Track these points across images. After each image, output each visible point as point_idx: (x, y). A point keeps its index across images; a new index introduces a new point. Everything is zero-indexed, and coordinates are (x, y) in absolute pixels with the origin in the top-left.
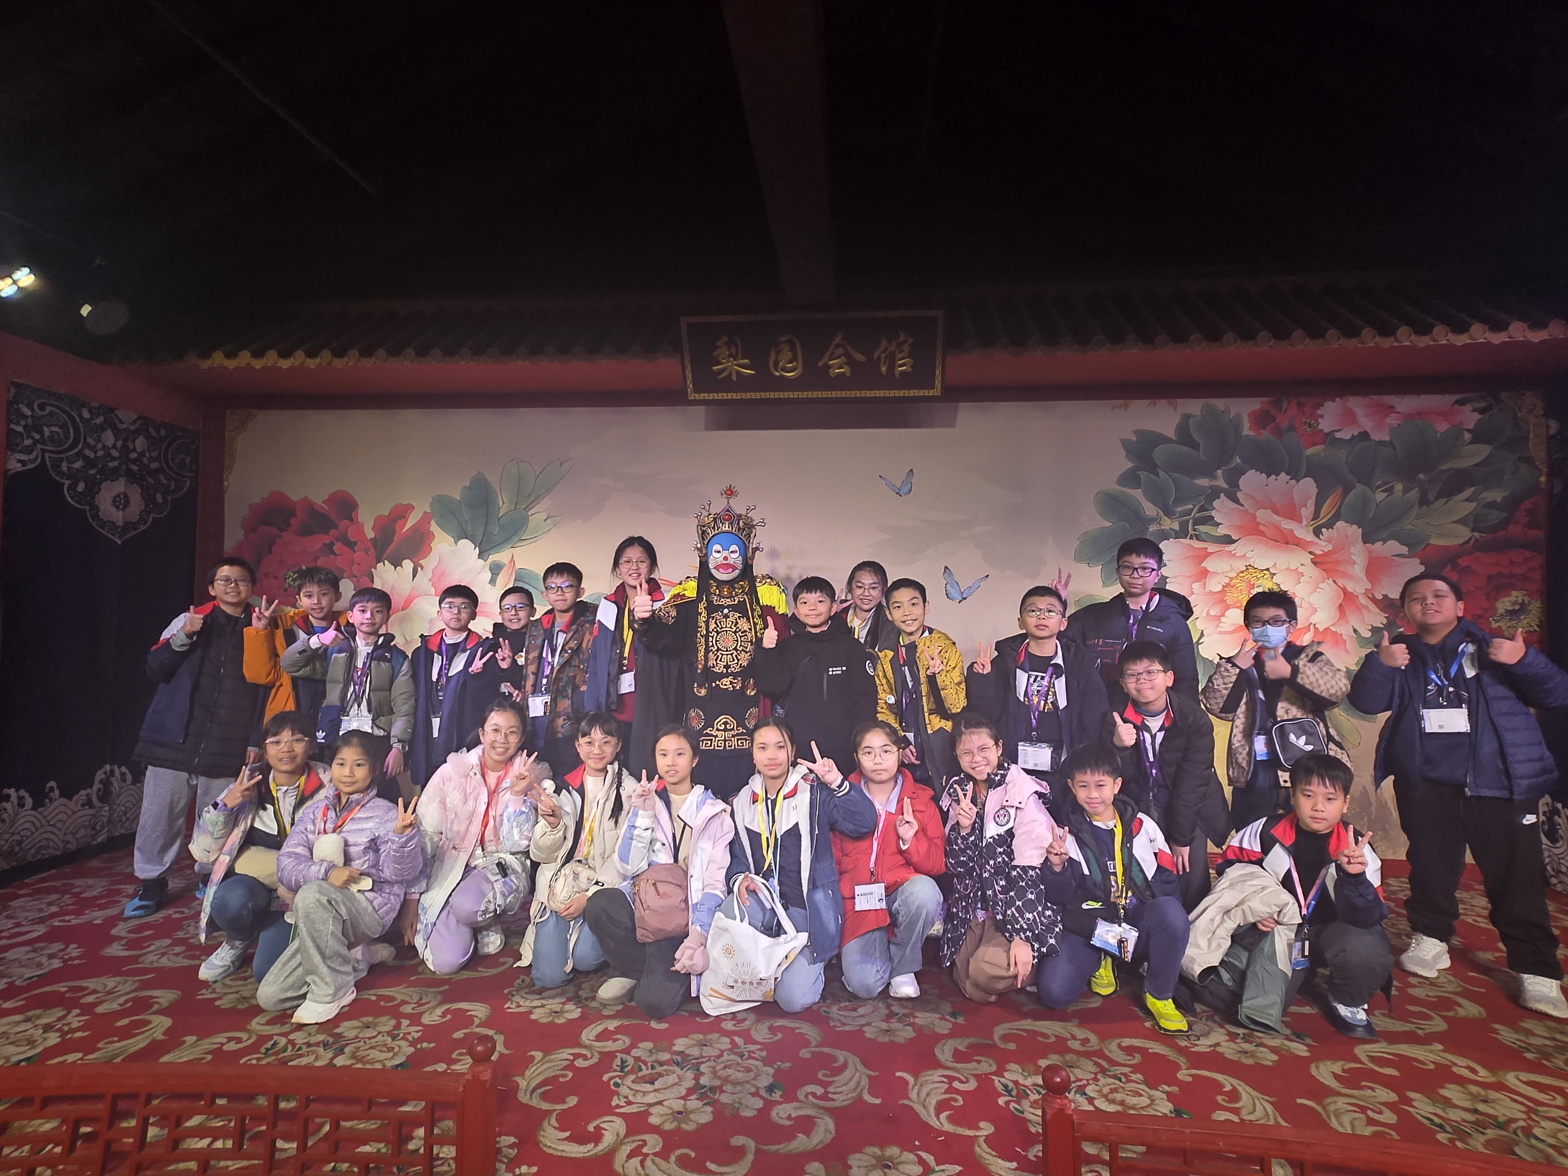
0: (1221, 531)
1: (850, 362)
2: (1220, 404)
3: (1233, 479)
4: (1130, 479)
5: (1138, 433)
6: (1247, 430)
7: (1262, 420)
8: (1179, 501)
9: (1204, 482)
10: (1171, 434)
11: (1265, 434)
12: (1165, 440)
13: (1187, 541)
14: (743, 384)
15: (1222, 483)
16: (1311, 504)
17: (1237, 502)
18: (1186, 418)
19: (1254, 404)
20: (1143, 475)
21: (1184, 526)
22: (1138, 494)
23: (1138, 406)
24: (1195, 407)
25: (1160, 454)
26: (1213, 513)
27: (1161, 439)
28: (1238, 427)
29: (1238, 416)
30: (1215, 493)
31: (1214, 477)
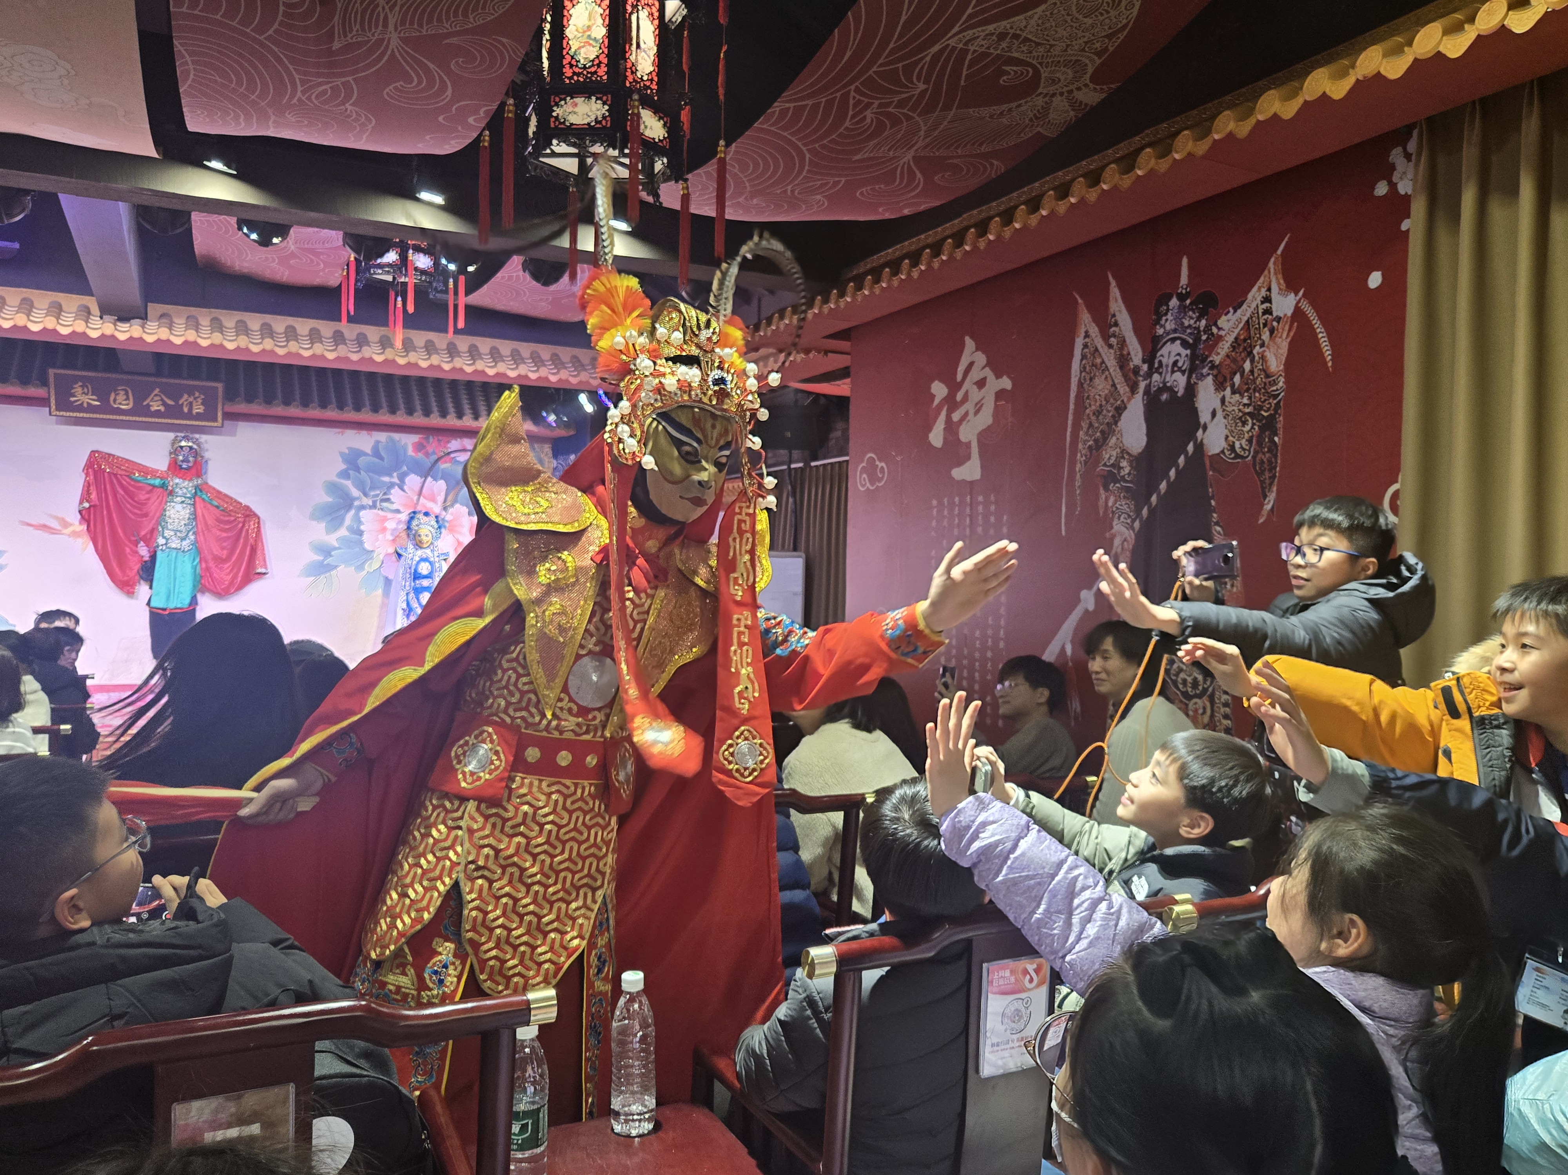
0: (395, 507)
1: (164, 404)
2: (396, 436)
3: (402, 478)
4: (344, 474)
5: (349, 449)
6: (410, 452)
7: (419, 447)
8: (372, 488)
9: (386, 479)
10: (368, 450)
11: (420, 455)
12: (366, 454)
13: (375, 511)
14: (91, 409)
15: (396, 480)
16: (443, 494)
17: (403, 490)
18: (378, 442)
19: (414, 438)
20: (351, 472)
21: (374, 502)
22: (348, 483)
23: (350, 433)
24: (382, 437)
25: (362, 461)
26: (391, 497)
27: (362, 453)
28: (405, 451)
29: (406, 444)
30: (392, 485)
31: (391, 476)
